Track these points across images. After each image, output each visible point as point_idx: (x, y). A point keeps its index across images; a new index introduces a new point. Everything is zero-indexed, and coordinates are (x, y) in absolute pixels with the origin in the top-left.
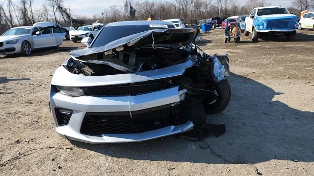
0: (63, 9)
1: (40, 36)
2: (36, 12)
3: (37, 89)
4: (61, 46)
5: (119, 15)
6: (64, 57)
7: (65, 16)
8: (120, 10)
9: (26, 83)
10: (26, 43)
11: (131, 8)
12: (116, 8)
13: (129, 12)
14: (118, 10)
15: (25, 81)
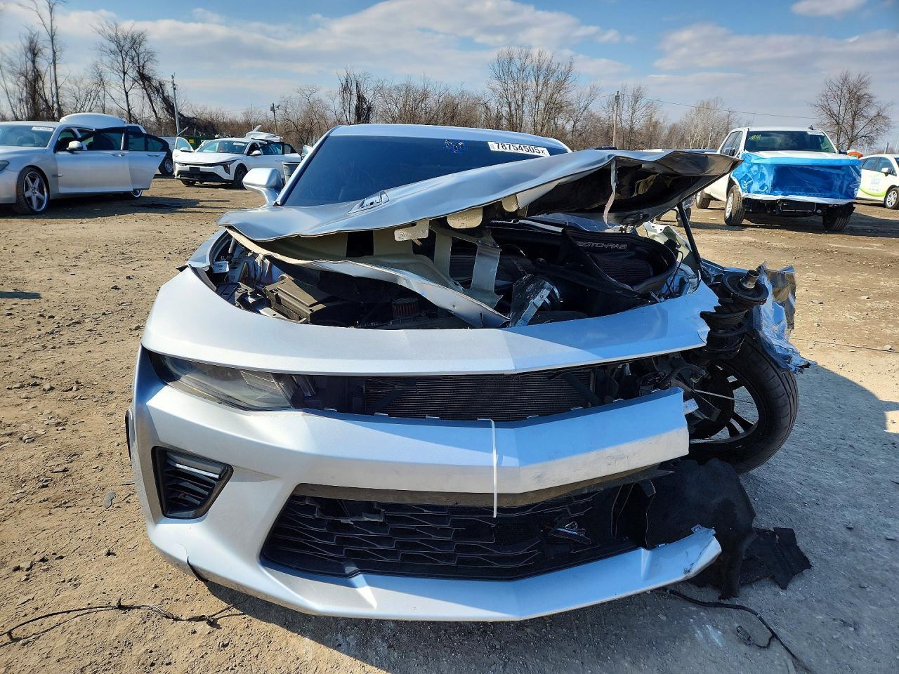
0: (155, 83)
1: (81, 154)
2: (68, 85)
3: (67, 335)
4: (145, 193)
5: (322, 117)
6: (159, 228)
7: (159, 105)
8: (326, 100)
9: (28, 309)
10: (33, 174)
11: (361, 98)
12: (316, 96)
13: (353, 109)
14: (320, 101)
15: (25, 301)
